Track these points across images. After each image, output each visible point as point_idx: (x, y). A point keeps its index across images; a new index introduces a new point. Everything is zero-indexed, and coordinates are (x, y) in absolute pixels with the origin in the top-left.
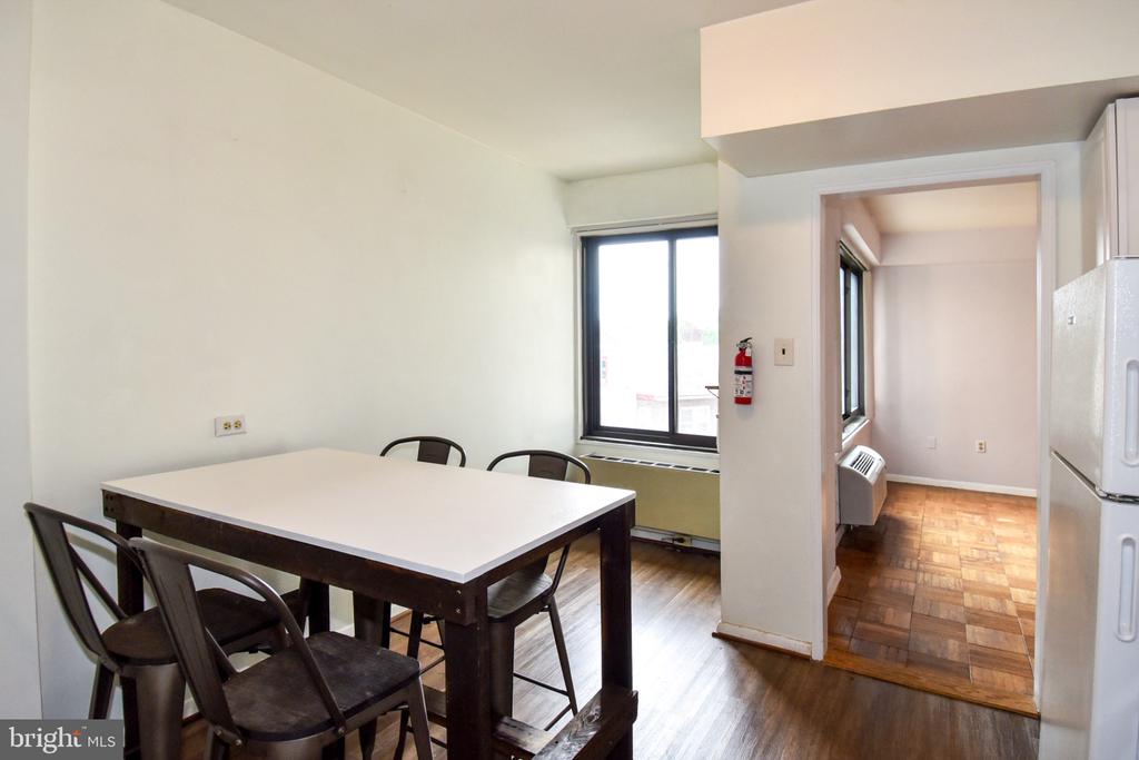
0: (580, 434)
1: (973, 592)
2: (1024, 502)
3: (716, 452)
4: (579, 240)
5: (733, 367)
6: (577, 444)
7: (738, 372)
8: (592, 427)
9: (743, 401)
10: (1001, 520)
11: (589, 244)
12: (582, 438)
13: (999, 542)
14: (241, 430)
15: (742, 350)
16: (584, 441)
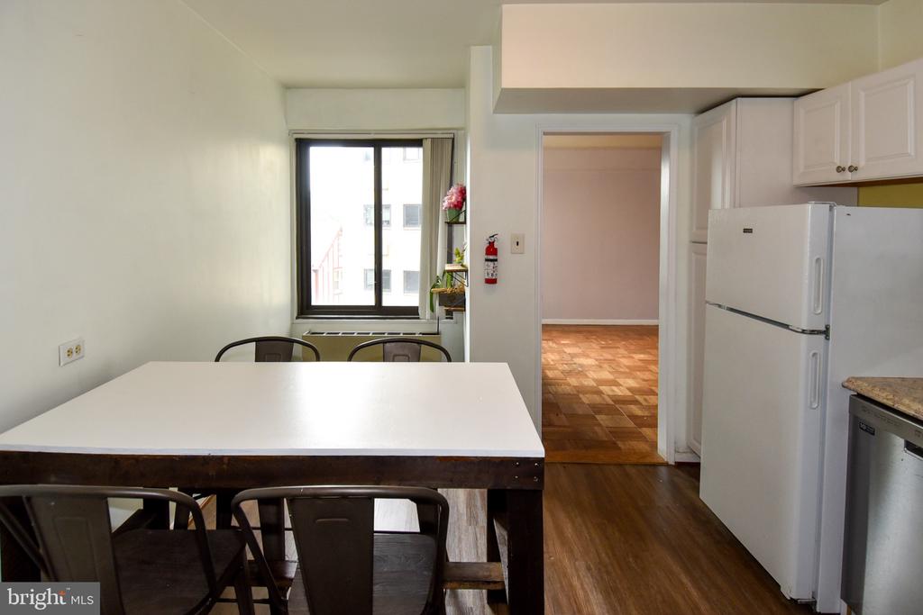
0: (295, 315)
1: (585, 393)
2: (566, 329)
3: (418, 318)
4: (293, 140)
5: (484, 256)
6: (293, 323)
7: (487, 260)
8: (304, 307)
9: (491, 281)
10: (563, 342)
11: (301, 146)
12: (297, 318)
13: (572, 357)
14: (81, 355)
15: (491, 244)
16: (300, 321)
